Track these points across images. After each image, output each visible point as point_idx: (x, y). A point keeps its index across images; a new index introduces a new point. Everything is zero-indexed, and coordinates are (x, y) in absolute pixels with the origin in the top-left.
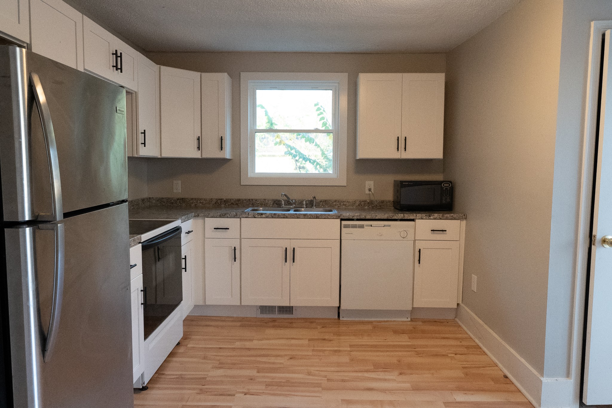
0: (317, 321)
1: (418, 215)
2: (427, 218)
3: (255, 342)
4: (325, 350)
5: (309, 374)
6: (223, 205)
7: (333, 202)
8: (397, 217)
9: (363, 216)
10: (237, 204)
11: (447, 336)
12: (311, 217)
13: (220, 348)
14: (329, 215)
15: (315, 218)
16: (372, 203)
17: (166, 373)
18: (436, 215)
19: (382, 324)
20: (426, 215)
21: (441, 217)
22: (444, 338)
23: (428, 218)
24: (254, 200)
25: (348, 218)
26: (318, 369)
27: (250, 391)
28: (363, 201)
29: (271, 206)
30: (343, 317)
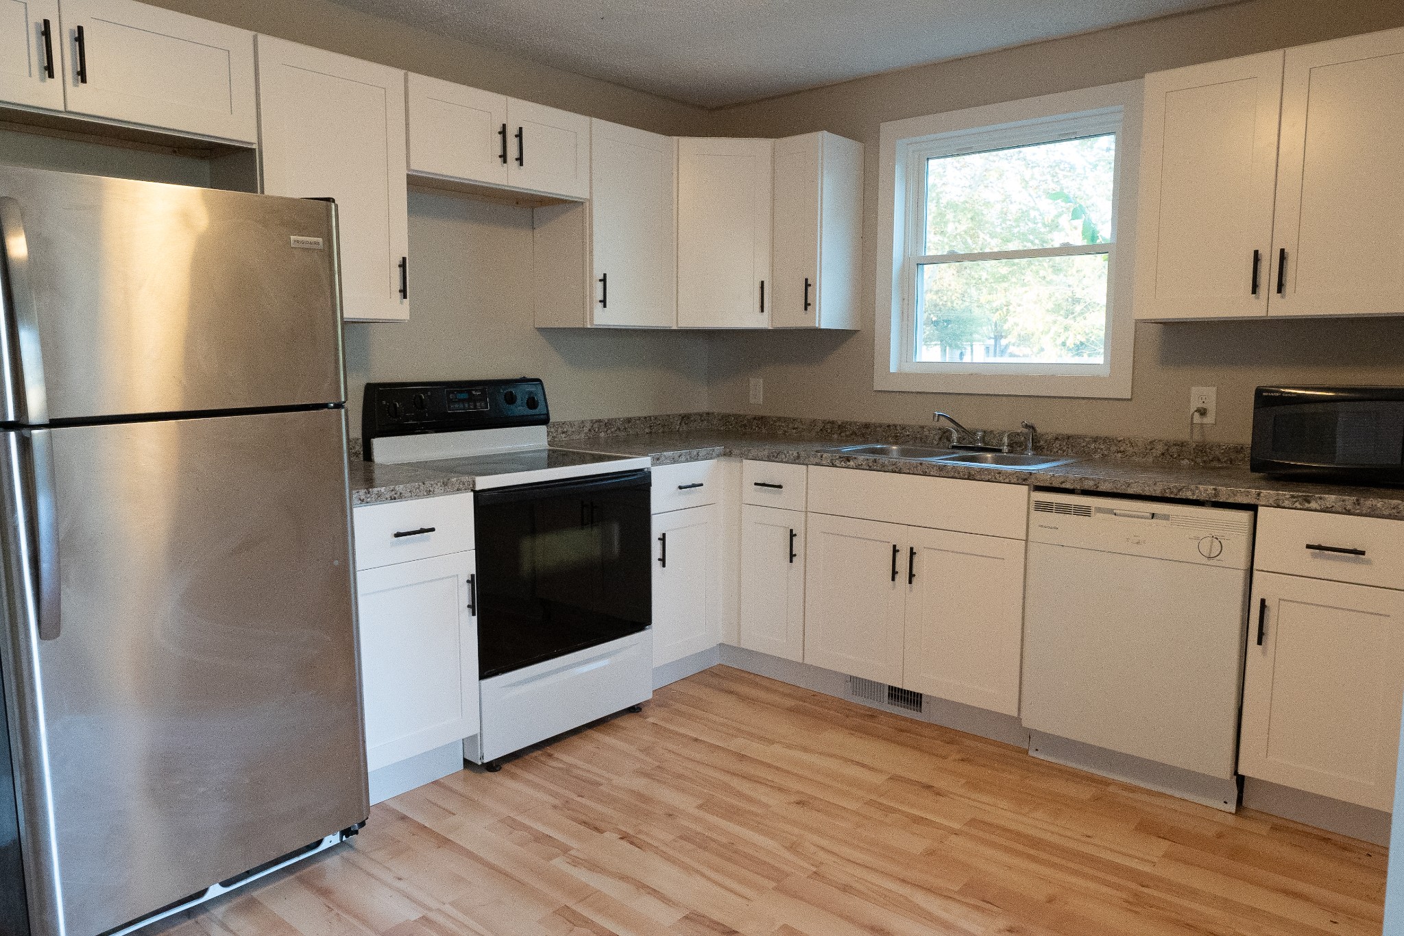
0: (967, 742)
1: (1264, 492)
2: (1297, 505)
3: (777, 749)
4: (895, 811)
5: (793, 847)
6: (835, 436)
7: (1088, 443)
8: (1193, 494)
9: (1091, 483)
10: (863, 435)
11: (1301, 887)
12: (956, 475)
13: (696, 740)
14: (1000, 473)
15: (965, 479)
16: (1205, 452)
17: (556, 755)
18: (1331, 499)
19: (1137, 796)
20: (1293, 497)
21: (1349, 507)
22: (1286, 892)
23: (1299, 506)
24: (898, 428)
25: (1049, 485)
26: (824, 843)
27: (639, 836)
28: (1175, 445)
29: (935, 443)
30: (1037, 750)
